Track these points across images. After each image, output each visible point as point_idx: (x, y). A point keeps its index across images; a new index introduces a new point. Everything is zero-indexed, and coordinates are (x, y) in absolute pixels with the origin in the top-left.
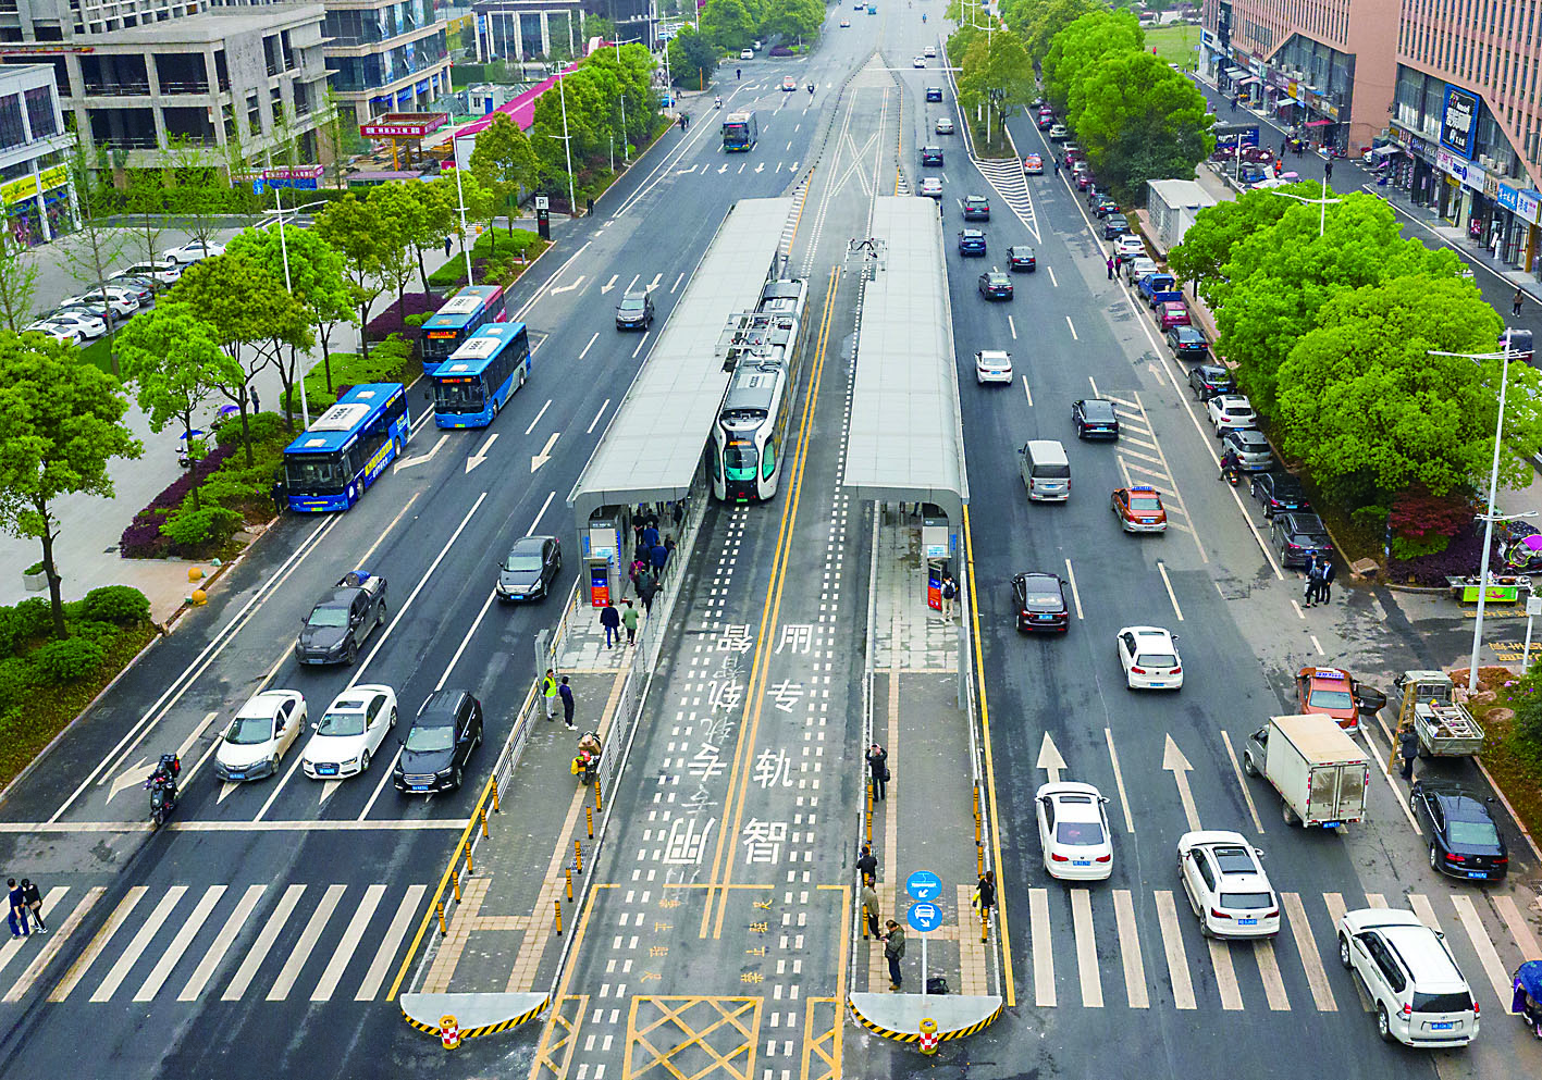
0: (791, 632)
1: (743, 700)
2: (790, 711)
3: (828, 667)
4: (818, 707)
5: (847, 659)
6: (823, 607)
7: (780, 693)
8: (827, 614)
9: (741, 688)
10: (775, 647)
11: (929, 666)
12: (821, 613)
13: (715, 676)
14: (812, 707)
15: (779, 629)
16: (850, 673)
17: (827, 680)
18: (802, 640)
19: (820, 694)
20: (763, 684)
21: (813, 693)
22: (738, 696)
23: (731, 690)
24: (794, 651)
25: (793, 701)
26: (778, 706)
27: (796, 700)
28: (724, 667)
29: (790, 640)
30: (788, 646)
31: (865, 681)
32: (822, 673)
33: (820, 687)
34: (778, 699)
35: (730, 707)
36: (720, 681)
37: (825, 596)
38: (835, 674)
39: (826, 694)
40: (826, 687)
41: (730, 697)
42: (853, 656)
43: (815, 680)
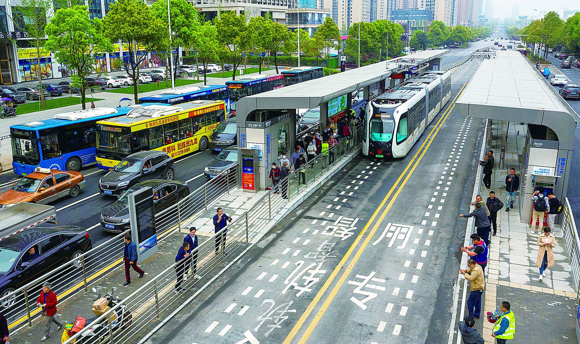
0: (393, 229)
1: (320, 285)
2: (364, 307)
3: (420, 266)
4: (397, 308)
5: (441, 261)
6: (427, 214)
7: (361, 285)
8: (430, 220)
9: (324, 272)
10: (374, 239)
11: (532, 283)
12: (424, 218)
13: (306, 256)
14: (390, 308)
15: (383, 225)
16: (442, 276)
17: (415, 279)
18: (401, 237)
19: (403, 294)
20: (348, 272)
21: (396, 291)
22: (317, 280)
23: (313, 273)
24: (390, 245)
25: (372, 296)
26: (353, 299)
27: (374, 295)
28: (319, 249)
29: (389, 235)
30: (386, 241)
31: (457, 288)
32: (411, 272)
33: (406, 286)
34: (357, 291)
35: (303, 290)
36: (308, 261)
37: (430, 207)
38: (426, 274)
39: (410, 294)
40: (412, 287)
41: (309, 279)
42: (448, 259)
43: (402, 277)
